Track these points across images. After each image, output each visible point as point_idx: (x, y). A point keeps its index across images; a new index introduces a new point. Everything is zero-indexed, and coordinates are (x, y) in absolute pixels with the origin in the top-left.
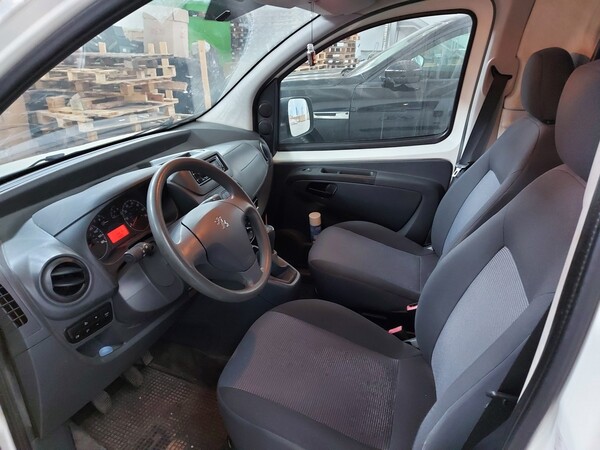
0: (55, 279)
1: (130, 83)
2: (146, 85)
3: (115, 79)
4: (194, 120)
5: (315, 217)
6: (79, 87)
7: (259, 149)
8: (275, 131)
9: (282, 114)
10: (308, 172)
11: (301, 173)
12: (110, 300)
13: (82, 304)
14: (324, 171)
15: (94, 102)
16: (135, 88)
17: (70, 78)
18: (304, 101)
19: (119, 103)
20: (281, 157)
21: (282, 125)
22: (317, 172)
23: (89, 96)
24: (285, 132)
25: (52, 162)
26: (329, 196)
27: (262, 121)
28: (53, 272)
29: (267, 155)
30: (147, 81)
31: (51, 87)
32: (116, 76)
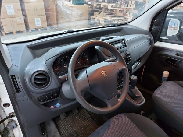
0: (35, 79)
1: (118, 9)
2: (123, 10)
3: (115, 7)
4: (126, 24)
5: (166, 74)
6: (104, 9)
7: (148, 40)
8: (159, 32)
9: (165, 25)
10: (169, 53)
11: (165, 53)
12: (59, 90)
13: (45, 90)
14: (177, 55)
15: (106, 15)
16: (119, 11)
17: (102, 6)
18: (179, 21)
19: (113, 15)
20: (158, 44)
21: (163, 30)
22: (174, 55)
23: (105, 12)
24: (164, 33)
25: (69, 32)
26: (177, 67)
27: (154, 27)
28: (35, 76)
29: (150, 42)
30: (124, 9)
31: (97, 9)
32: (115, 6)
